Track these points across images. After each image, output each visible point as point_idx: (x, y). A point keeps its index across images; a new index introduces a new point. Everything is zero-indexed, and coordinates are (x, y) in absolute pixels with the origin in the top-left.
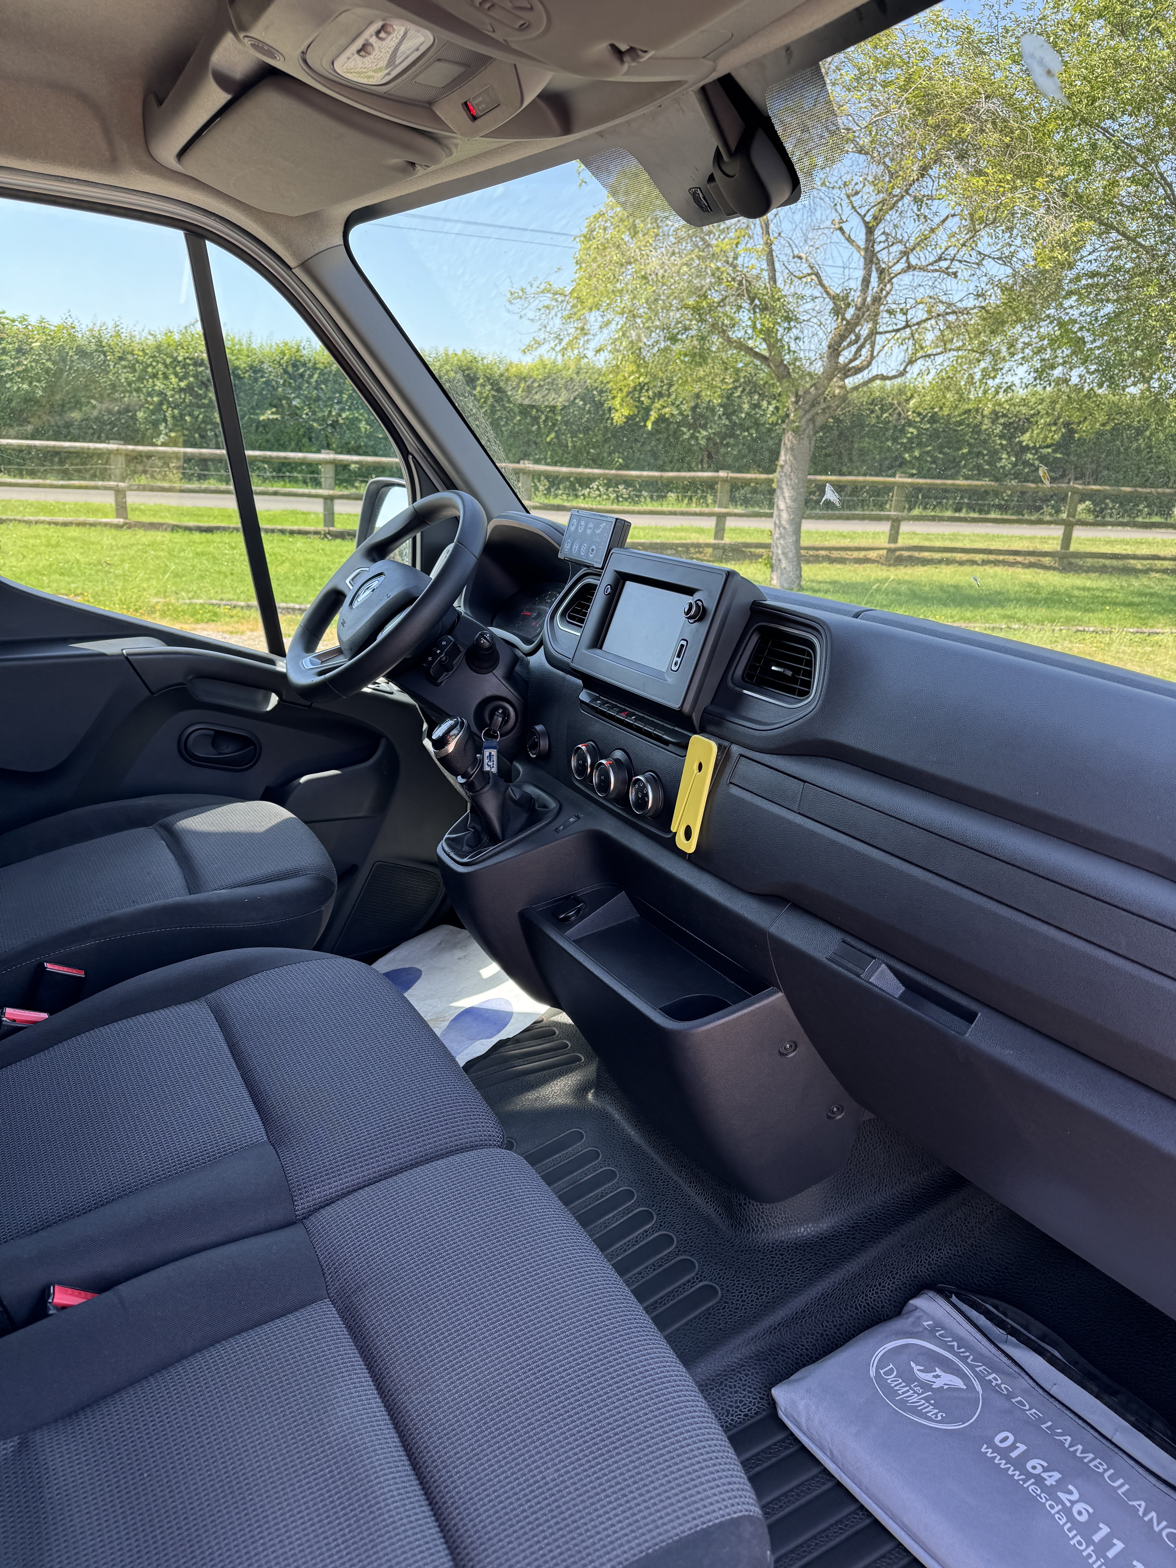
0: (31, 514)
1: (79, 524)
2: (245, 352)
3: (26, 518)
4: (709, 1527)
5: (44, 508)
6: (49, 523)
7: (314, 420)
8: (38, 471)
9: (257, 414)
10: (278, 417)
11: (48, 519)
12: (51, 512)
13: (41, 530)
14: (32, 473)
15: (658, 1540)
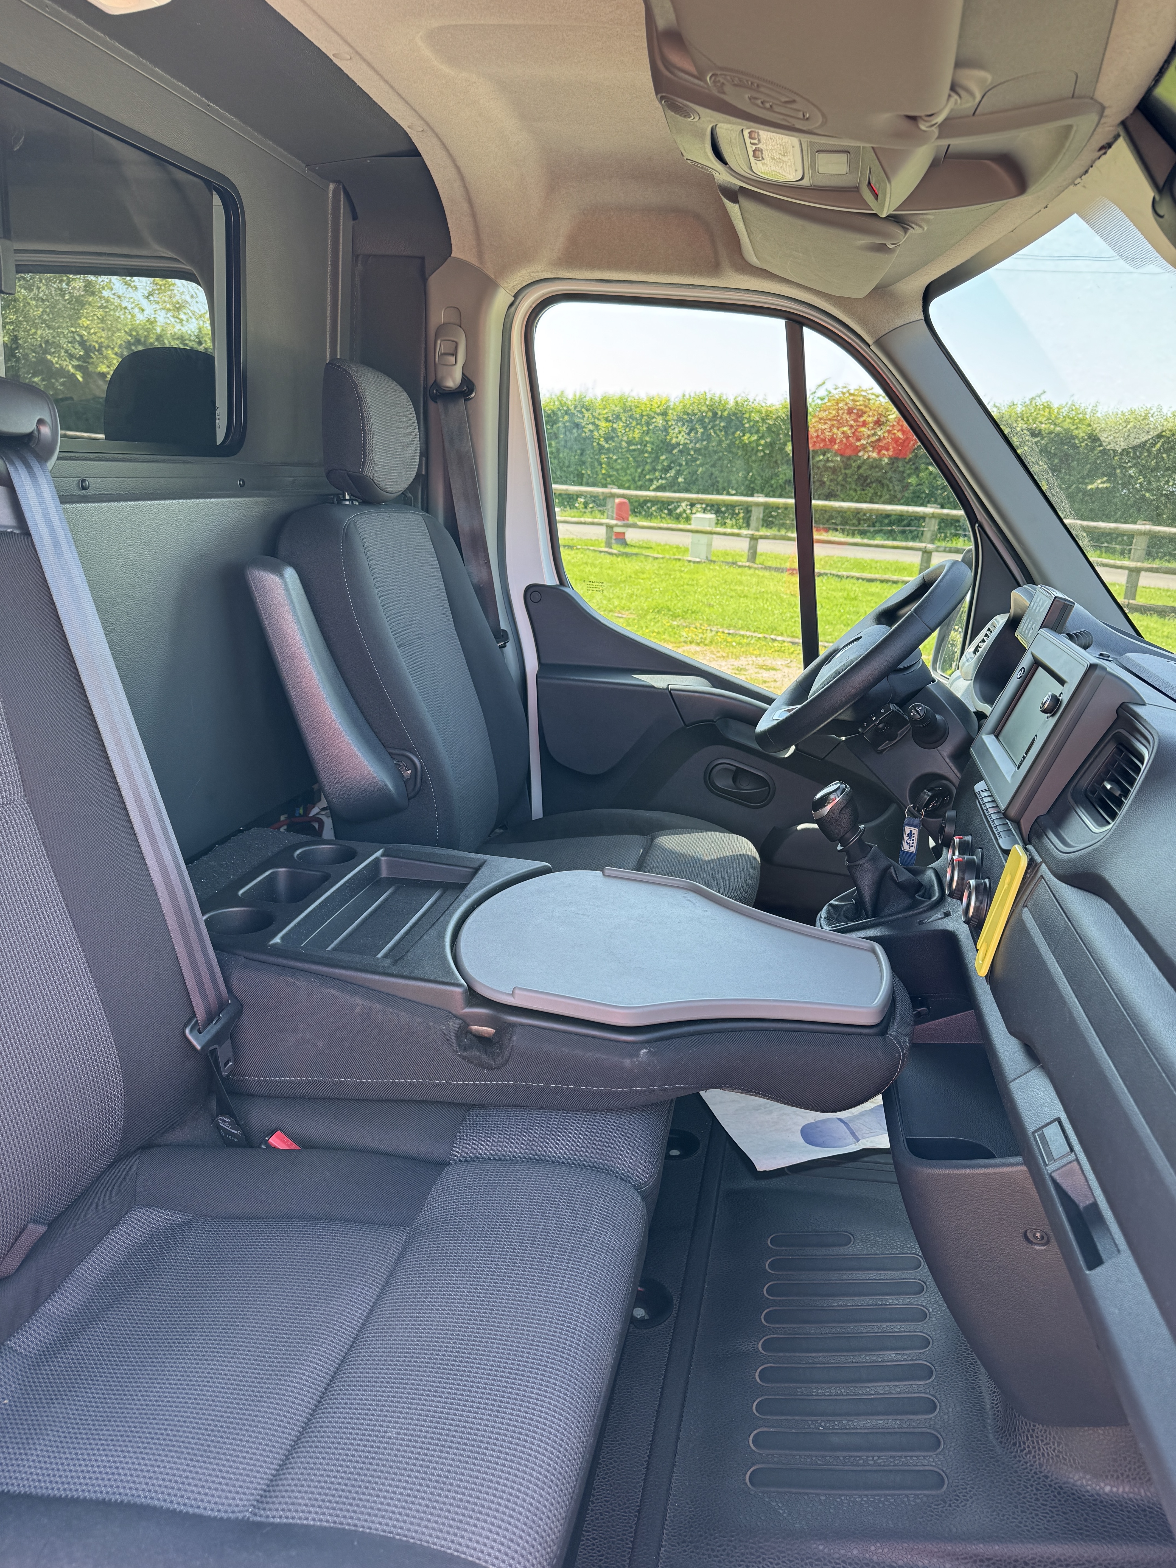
0: (846, 570)
1: (882, 581)
2: (1087, 422)
3: (839, 573)
4: (459, 1557)
5: (859, 565)
6: (858, 579)
7: (1148, 490)
8: (869, 531)
9: (1087, 484)
10: (1108, 485)
11: (858, 575)
12: (863, 568)
13: (848, 584)
14: (863, 533)
15: (410, 1534)
